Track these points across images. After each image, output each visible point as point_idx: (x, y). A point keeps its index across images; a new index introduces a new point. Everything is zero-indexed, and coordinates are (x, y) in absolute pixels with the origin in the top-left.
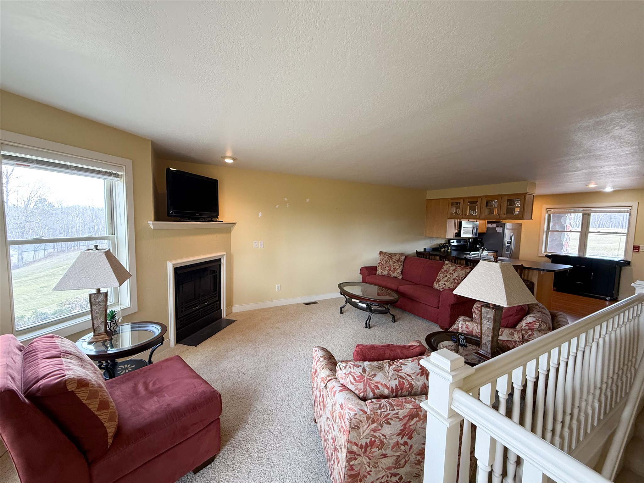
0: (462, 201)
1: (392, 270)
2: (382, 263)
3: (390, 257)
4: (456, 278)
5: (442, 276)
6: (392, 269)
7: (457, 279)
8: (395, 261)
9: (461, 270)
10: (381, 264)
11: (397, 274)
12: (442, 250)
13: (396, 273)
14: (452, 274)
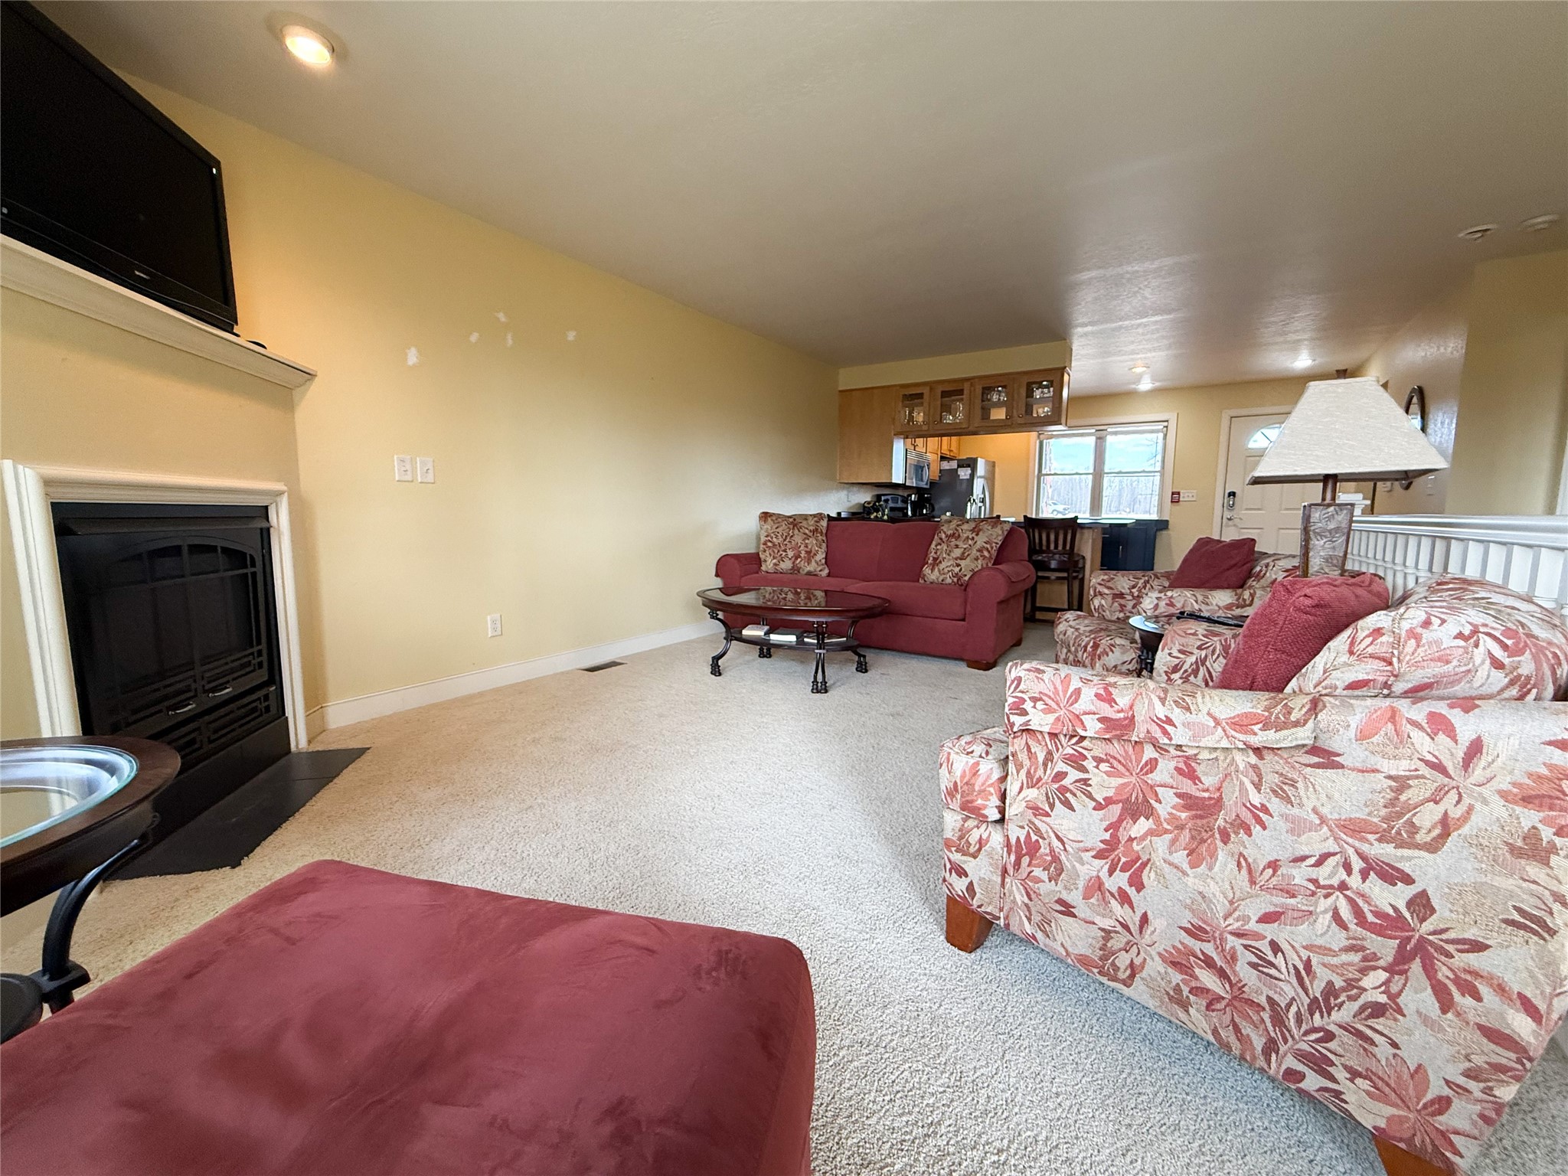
0: (926, 391)
1: (802, 555)
2: (775, 540)
3: (792, 523)
4: (986, 545)
5: (945, 547)
6: (803, 552)
7: (987, 549)
8: (807, 531)
9: (993, 527)
10: (769, 544)
11: (817, 566)
12: (872, 517)
13: (813, 563)
14: (973, 538)
